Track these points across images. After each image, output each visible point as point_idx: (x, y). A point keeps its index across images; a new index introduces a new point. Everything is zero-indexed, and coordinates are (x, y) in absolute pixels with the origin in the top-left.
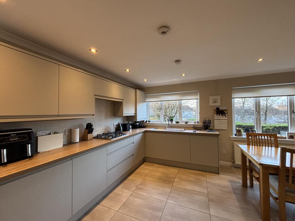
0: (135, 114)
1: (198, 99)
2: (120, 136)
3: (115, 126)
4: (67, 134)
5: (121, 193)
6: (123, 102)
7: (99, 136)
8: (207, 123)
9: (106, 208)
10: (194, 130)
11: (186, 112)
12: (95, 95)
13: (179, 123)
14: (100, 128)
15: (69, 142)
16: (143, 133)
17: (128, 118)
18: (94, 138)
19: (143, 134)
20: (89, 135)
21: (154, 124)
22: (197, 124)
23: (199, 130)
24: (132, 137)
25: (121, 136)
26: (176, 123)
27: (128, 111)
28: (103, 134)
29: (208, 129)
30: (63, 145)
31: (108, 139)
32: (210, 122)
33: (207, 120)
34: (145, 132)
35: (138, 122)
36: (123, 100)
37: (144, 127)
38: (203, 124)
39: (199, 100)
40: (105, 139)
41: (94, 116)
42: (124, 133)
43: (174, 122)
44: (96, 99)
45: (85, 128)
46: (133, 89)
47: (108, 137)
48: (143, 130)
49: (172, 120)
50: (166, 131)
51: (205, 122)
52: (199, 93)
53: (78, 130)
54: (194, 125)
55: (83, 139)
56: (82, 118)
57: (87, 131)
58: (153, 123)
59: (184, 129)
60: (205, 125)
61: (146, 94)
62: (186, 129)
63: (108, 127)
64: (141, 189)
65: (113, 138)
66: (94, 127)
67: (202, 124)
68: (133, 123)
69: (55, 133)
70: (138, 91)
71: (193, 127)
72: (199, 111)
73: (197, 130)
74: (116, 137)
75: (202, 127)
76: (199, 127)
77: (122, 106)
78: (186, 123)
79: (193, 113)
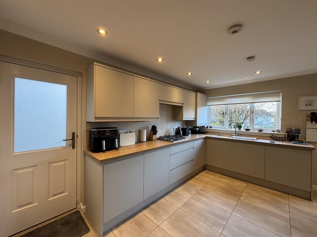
0: (195, 118)
1: (280, 101)
2: (180, 140)
3: (174, 130)
4: (137, 134)
5: (181, 193)
6: (182, 106)
7: (161, 138)
8: (292, 132)
9: (169, 203)
10: (272, 140)
11: (260, 118)
12: (159, 100)
13: (250, 131)
14: (162, 130)
15: (139, 141)
16: (204, 139)
17: (187, 122)
18: (158, 139)
19: (204, 141)
20: (154, 136)
21: (217, 130)
22: (276, 133)
23: (279, 140)
24: (192, 142)
25: (182, 139)
26: (245, 131)
27: (188, 115)
28: (165, 136)
29: (294, 140)
30: (135, 142)
31: (170, 141)
32: (298, 131)
33: (294, 128)
34: (206, 138)
35: (198, 127)
36: (183, 104)
37: (205, 133)
38: (287, 134)
39: (281, 103)
40: (167, 141)
41: (158, 119)
42: (183, 137)
43: (243, 130)
44: (160, 104)
45: (151, 129)
46: (194, 92)
47: (170, 139)
48: (204, 136)
49: (240, 127)
50: (232, 139)
51: (289, 131)
52: (281, 93)
53: (145, 131)
54: (273, 134)
55: (149, 139)
56: (148, 121)
57: (152, 132)
58: (215, 129)
59: (256, 138)
60: (290, 135)
61: (207, 97)
62: (259, 139)
63: (169, 130)
64: (202, 195)
65: (174, 140)
66: (157, 129)
67: (284, 134)
68: (193, 128)
69: (130, 132)
70: (199, 94)
71: (270, 137)
72: (280, 117)
73: (276, 140)
74: (177, 140)
75: (285, 137)
76: (279, 137)
77: (182, 110)
78: (260, 131)
79: (272, 119)
